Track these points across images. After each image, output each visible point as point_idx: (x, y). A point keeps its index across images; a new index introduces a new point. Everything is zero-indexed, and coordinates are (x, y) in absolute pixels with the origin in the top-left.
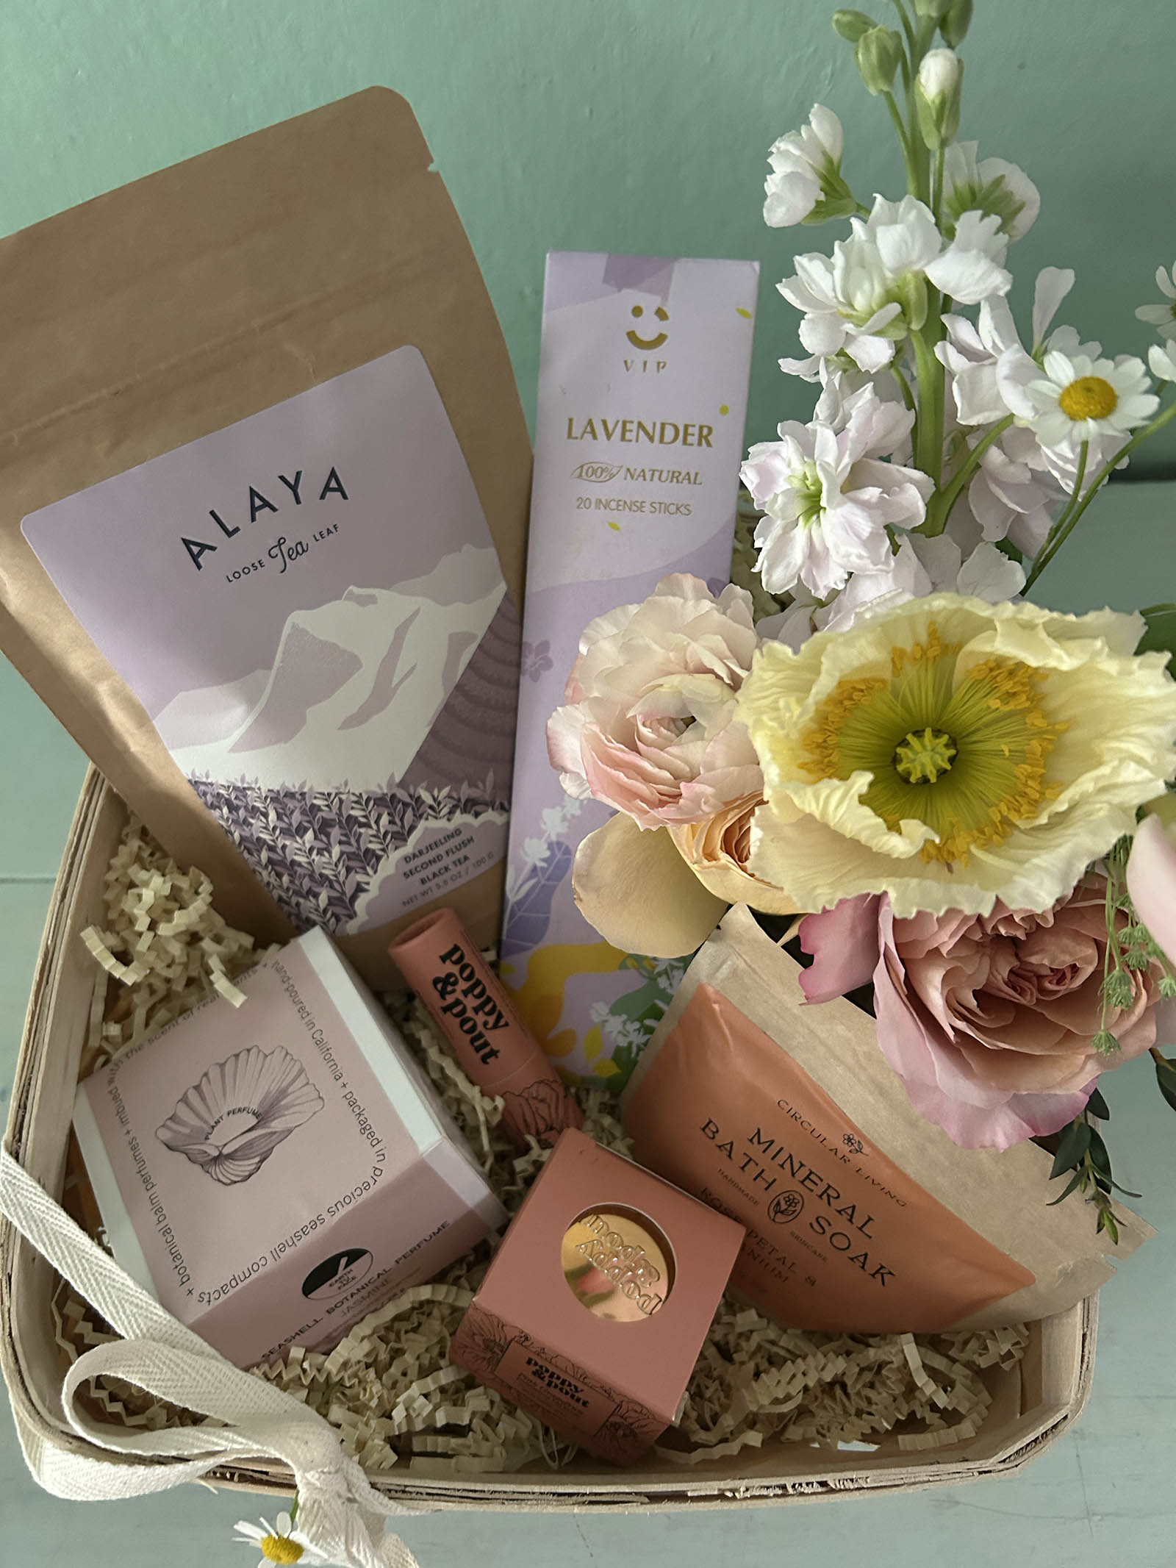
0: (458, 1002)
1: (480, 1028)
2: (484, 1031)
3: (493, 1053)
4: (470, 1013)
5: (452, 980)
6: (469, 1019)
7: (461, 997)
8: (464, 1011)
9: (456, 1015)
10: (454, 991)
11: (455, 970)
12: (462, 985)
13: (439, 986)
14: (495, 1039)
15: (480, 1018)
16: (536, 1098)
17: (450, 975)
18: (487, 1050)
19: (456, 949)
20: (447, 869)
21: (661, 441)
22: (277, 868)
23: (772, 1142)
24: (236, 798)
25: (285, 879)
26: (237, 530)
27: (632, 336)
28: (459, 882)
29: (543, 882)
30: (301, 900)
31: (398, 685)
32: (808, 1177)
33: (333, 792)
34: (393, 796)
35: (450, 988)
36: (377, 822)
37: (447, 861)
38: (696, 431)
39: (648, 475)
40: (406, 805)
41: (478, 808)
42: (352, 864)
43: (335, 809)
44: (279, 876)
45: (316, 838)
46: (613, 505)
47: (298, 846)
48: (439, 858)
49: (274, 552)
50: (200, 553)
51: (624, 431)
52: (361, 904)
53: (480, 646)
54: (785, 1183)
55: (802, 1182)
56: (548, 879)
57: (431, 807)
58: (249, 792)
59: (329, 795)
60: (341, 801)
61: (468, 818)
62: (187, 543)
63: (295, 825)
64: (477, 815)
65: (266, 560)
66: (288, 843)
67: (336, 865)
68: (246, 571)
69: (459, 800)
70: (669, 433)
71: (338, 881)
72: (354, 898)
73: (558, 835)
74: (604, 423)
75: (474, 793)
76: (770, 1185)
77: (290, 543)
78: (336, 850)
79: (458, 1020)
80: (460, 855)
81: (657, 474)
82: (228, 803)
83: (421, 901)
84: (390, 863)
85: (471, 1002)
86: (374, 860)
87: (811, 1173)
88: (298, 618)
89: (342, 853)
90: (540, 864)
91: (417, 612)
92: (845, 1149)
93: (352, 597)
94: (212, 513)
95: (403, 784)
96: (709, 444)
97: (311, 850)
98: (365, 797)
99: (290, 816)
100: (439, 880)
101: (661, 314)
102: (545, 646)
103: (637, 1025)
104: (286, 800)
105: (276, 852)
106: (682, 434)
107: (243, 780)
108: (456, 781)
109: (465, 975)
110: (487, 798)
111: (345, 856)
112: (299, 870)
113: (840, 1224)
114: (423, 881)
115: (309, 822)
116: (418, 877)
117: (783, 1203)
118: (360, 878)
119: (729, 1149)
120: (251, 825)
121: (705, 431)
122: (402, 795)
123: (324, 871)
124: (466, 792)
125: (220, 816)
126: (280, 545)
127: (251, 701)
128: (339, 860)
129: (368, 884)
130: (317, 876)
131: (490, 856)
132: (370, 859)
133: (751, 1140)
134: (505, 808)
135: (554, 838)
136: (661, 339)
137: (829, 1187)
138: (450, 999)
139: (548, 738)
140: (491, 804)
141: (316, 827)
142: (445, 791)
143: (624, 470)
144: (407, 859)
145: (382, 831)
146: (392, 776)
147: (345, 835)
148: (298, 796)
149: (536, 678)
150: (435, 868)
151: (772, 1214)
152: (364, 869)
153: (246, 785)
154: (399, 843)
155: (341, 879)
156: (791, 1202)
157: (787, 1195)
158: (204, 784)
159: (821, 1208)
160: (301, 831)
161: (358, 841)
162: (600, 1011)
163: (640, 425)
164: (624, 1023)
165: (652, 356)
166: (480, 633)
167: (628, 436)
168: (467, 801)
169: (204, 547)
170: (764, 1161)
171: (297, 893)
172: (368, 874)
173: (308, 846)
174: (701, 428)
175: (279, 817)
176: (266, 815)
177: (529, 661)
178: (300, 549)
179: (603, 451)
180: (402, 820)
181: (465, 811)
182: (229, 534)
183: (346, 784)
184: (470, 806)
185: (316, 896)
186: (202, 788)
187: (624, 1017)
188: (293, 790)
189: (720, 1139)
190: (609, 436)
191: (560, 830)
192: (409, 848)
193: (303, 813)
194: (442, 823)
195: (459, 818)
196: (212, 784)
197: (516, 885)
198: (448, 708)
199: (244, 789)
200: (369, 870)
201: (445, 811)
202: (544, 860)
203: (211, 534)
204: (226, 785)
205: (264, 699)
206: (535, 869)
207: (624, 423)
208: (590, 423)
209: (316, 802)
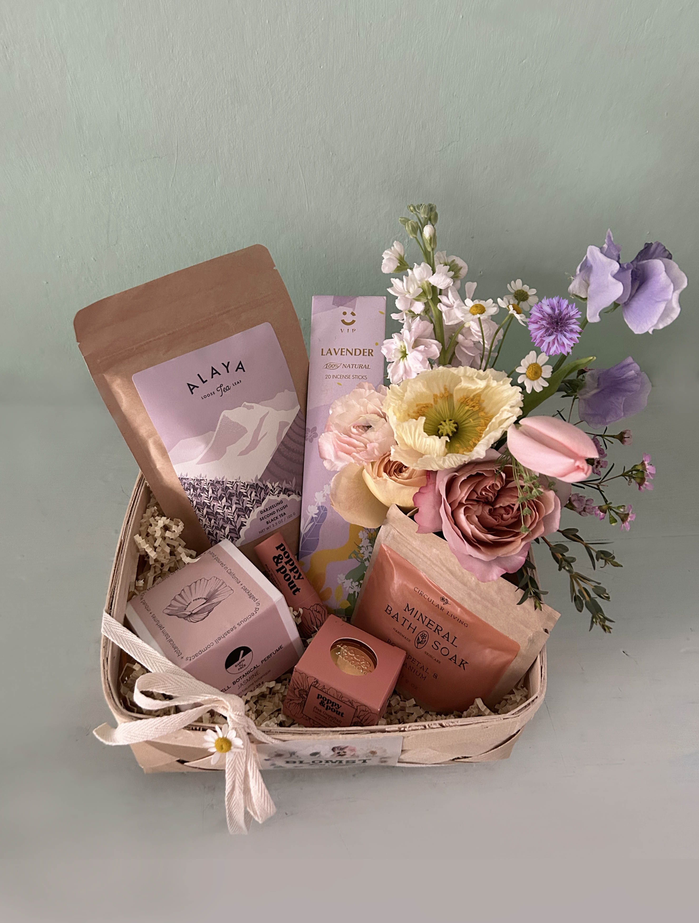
0: (283, 567)
1: (292, 579)
2: (294, 580)
3: (298, 590)
4: (288, 572)
5: (281, 557)
6: (288, 574)
7: (285, 565)
8: (286, 571)
9: (282, 573)
10: (281, 562)
11: (282, 553)
12: (285, 560)
13: (276, 560)
14: (298, 583)
15: (292, 574)
16: (316, 611)
17: (280, 555)
18: (295, 588)
19: (282, 545)
20: (277, 518)
21: (355, 355)
22: (209, 516)
23: (414, 609)
24: (197, 484)
25: (213, 521)
26: (206, 381)
27: (343, 321)
28: (282, 524)
29: (316, 524)
30: (218, 532)
31: (260, 440)
32: (429, 623)
33: (235, 481)
34: (257, 484)
35: (280, 561)
36: (250, 495)
37: (277, 514)
38: (367, 351)
39: (351, 366)
40: (262, 488)
41: (290, 493)
42: (240, 513)
43: (235, 489)
44: (210, 520)
45: (227, 501)
46: (339, 377)
47: (219, 505)
48: (274, 513)
49: (219, 389)
50: (193, 388)
51: (342, 352)
52: (242, 532)
53: (290, 427)
54: (421, 627)
55: (427, 626)
56: (318, 522)
57: (271, 490)
58: (202, 481)
59: (233, 482)
60: (237, 485)
61: (285, 496)
62: (189, 385)
63: (219, 496)
64: (289, 495)
65: (216, 392)
66: (215, 504)
67: (234, 514)
68: (208, 395)
69: (282, 488)
70: (358, 352)
71: (234, 521)
72: (240, 529)
73: (322, 503)
74: (334, 349)
75: (288, 486)
76: (414, 630)
77: (224, 386)
78: (234, 507)
79: (283, 575)
80: (282, 512)
81: (354, 366)
82: (194, 486)
83: (266, 532)
84: (254, 515)
85: (288, 567)
86: (248, 512)
87: (430, 620)
88: (226, 413)
89: (236, 508)
90: (314, 516)
91: (268, 413)
92: (441, 604)
93: (245, 406)
94: (198, 375)
95: (260, 480)
96: (372, 356)
97: (225, 506)
98: (246, 484)
99: (217, 492)
100: (274, 522)
101: (353, 314)
102: (315, 429)
103: (357, 583)
104: (216, 485)
105: (210, 509)
106: (362, 352)
107: (200, 476)
108: (281, 480)
109: (286, 556)
110: (293, 489)
111: (237, 510)
112: (219, 516)
113: (444, 643)
114: (267, 523)
115: (224, 494)
116: (265, 520)
117: (420, 638)
118: (243, 520)
119: (396, 617)
120: (201, 496)
121: (371, 351)
122: (260, 484)
123: (229, 517)
124: (285, 485)
125: (189, 494)
126: (221, 387)
127: (207, 443)
128: (235, 511)
129: (246, 522)
130: (226, 519)
131: (294, 514)
132: (247, 511)
133: (405, 610)
134: (300, 494)
135: (320, 505)
136: (353, 322)
137: (438, 625)
138: (280, 566)
139: (319, 446)
140: (294, 492)
141: (227, 496)
142: (277, 484)
143: (342, 365)
144: (261, 512)
145: (252, 499)
146: (257, 476)
147: (238, 500)
148: (221, 483)
149: (311, 441)
150: (272, 517)
151: (416, 644)
152: (244, 515)
153: (201, 478)
154: (259, 505)
155: (235, 520)
156: (423, 636)
157: (421, 633)
158: (185, 479)
159: (435, 637)
160: (221, 498)
161: (243, 503)
162: (341, 578)
163: (347, 350)
164: (352, 583)
165: (351, 327)
166: (291, 422)
167: (343, 353)
168: (285, 489)
169: (194, 386)
170: (410, 618)
171: (217, 528)
172: (246, 518)
173: (223, 505)
174: (369, 350)
175: (213, 493)
176: (208, 491)
177: (309, 435)
178: (228, 389)
179: (334, 359)
180: (260, 495)
181: (284, 493)
182: (204, 382)
183: (239, 478)
184: (286, 491)
185: (224, 528)
186: (184, 481)
187: (352, 580)
188: (219, 480)
189: (393, 613)
190: (336, 354)
191: (323, 501)
192: (262, 508)
193: (222, 490)
194: (275, 497)
195: (282, 496)
196: (188, 479)
197: (305, 526)
198: (278, 450)
199: (201, 480)
200: (246, 516)
201: (277, 492)
202: (315, 514)
203: (197, 382)
204: (194, 478)
205: (212, 442)
206: (313, 518)
207: (342, 349)
208: (329, 350)
209: (228, 485)
